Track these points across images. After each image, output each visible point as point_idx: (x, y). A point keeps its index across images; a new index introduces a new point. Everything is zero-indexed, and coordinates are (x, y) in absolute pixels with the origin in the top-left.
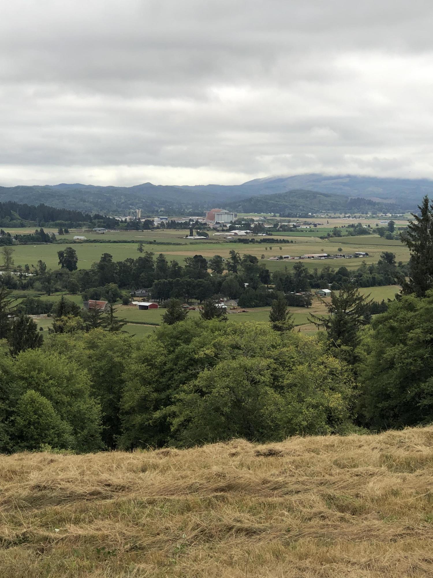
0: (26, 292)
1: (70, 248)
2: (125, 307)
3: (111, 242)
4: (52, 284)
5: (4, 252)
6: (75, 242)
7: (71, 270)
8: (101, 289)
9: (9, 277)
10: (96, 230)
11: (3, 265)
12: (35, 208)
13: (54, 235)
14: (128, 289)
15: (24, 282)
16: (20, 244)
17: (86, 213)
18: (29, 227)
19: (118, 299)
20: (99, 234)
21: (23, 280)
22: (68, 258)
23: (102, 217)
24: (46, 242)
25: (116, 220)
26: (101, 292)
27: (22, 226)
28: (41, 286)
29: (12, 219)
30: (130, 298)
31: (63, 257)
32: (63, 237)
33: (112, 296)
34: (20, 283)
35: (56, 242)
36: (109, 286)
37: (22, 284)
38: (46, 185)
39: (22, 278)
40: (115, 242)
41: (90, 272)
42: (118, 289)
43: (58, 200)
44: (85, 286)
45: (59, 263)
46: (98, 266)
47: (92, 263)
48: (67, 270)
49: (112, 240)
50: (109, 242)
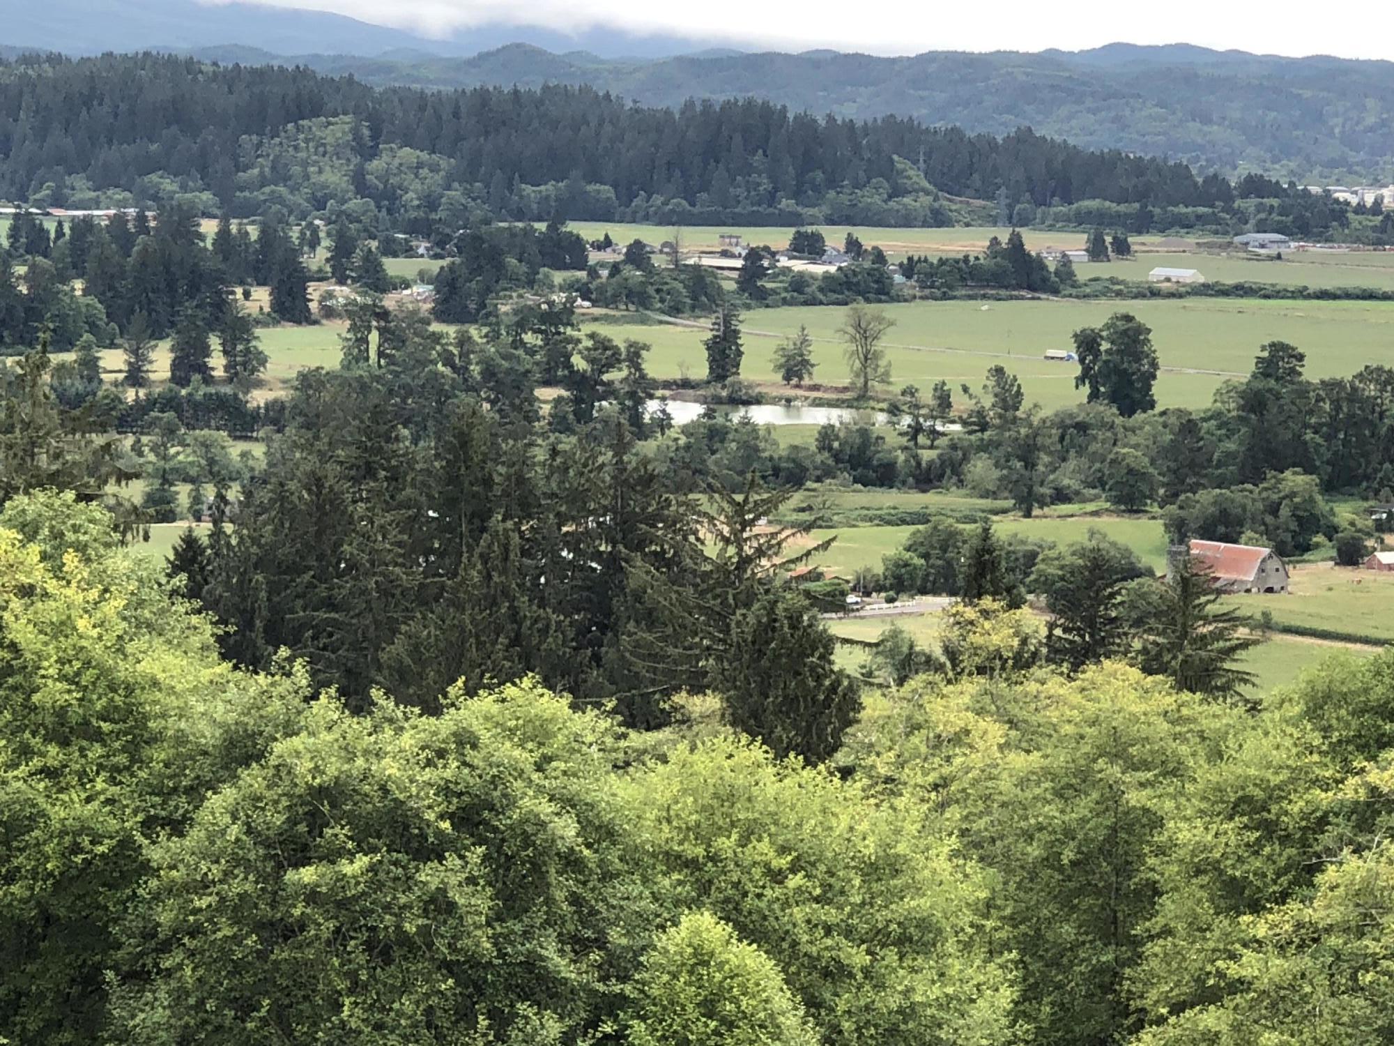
0: (931, 500)
1: (1128, 318)
2: (1346, 575)
3: (1309, 297)
4: (1041, 468)
5: (851, 330)
6: (1154, 293)
7: (1127, 411)
8: (1247, 496)
9: (864, 433)
10: (1247, 244)
11: (846, 382)
12: (992, 144)
13: (1066, 261)
14: (1366, 499)
15: (927, 455)
16: (922, 298)
17: (1211, 171)
18: (967, 225)
19: (1319, 538)
20: (1258, 258)
21: (923, 447)
22: (1117, 358)
23: (1273, 189)
24: (1031, 288)
25: (1337, 201)
26: (1244, 508)
27: (938, 220)
28: (997, 473)
29: (897, 192)
30: (1369, 535)
31: (1097, 354)
32: (1104, 270)
33: (1293, 526)
34: (907, 461)
35: (1074, 292)
36: (1279, 481)
37: (919, 464)
38: (1051, 50)
39: (922, 439)
40: (1323, 295)
41: (1204, 420)
42: (1319, 498)
43: (1094, 112)
44: (1183, 482)
45: (1080, 380)
46: (1242, 395)
47: (1217, 383)
48: (1109, 412)
49: (1314, 285)
50: (1301, 294)
